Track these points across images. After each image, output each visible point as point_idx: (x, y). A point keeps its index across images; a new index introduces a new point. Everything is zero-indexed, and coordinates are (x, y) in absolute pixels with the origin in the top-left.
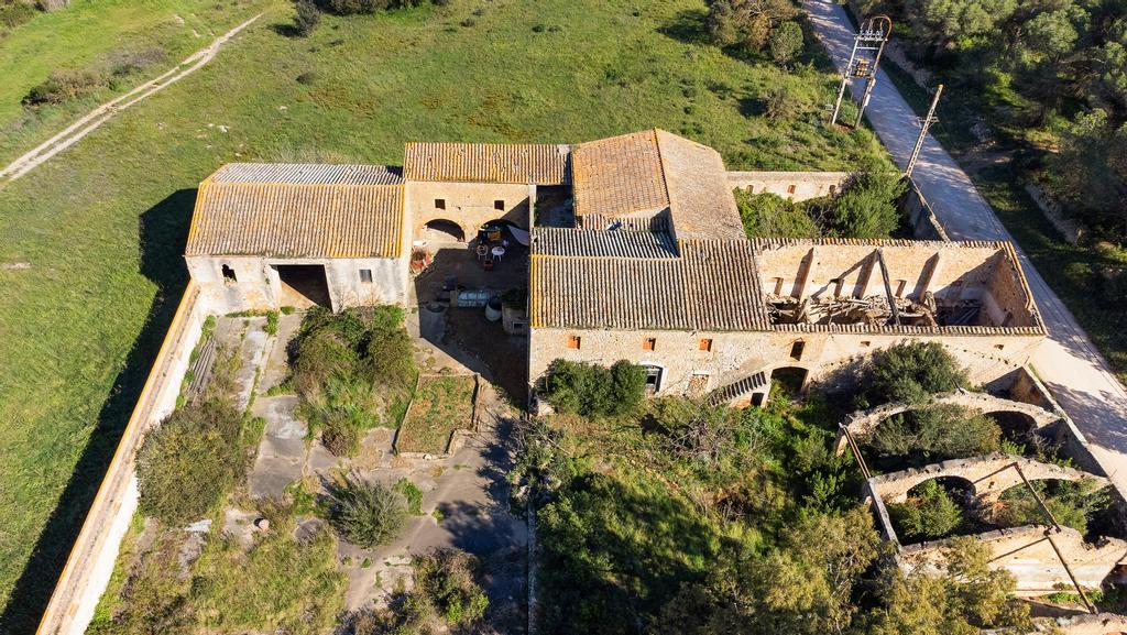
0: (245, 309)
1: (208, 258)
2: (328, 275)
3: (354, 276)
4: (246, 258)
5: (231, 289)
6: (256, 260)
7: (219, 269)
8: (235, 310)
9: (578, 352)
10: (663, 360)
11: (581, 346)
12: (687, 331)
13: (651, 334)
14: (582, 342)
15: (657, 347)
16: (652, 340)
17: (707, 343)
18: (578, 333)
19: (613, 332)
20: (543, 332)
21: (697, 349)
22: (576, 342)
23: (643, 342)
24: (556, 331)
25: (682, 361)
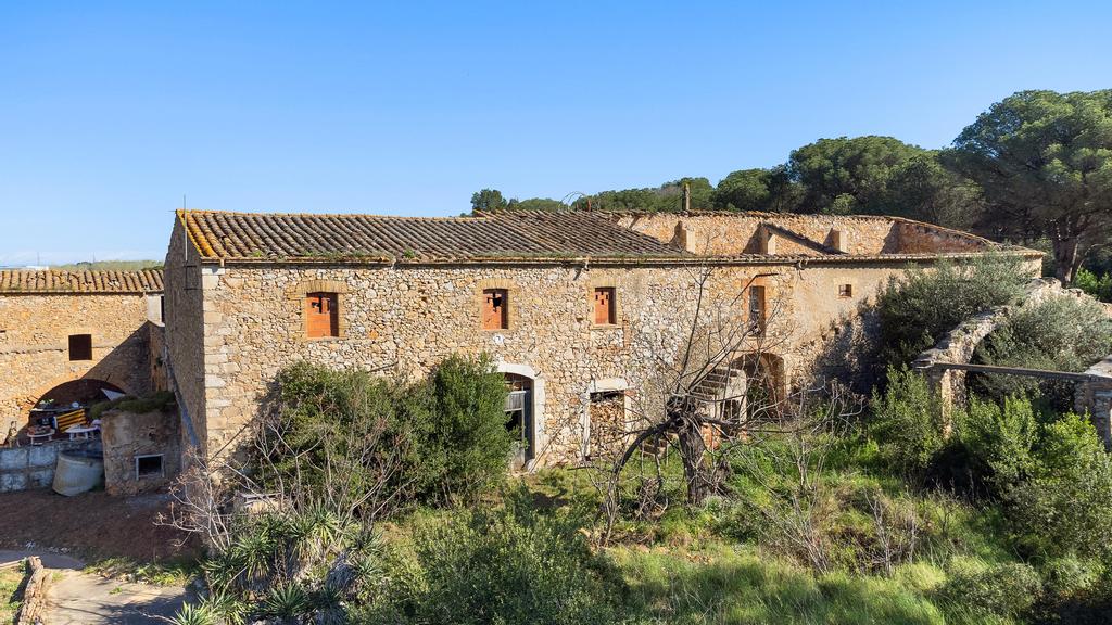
9: (335, 346)
10: (530, 356)
11: (342, 323)
12: (567, 265)
13: (497, 279)
14: (341, 310)
15: (511, 317)
16: (500, 299)
17: (606, 302)
18: (329, 280)
19: (415, 273)
20: (237, 278)
21: (592, 317)
22: (327, 315)
23: (482, 303)
24: (270, 275)
25: (569, 354)
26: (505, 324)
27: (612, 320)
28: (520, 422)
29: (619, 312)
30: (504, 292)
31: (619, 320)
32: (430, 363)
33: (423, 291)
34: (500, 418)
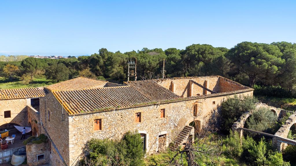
9: (101, 132)
10: (146, 128)
11: (102, 126)
12: (155, 105)
13: (139, 110)
14: (102, 123)
15: (142, 119)
16: (139, 115)
17: (163, 112)
18: (99, 116)
19: (119, 111)
20: (77, 118)
21: (160, 116)
22: (99, 124)
23: (135, 117)
24: (86, 116)
25: (154, 127)
26: (140, 121)
27: (164, 117)
29: (166, 115)
30: (140, 113)
31: (166, 117)
32: (123, 134)
33: (122, 116)
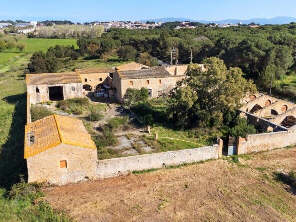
0: (41, 102)
1: (33, 86)
2: (64, 89)
3: (70, 89)
4: (43, 85)
5: (38, 96)
6: (46, 85)
7: (35, 89)
8: (38, 102)
9: (132, 86)
10: (152, 87)
12: (156, 78)
13: (148, 80)
15: (150, 83)
18: (132, 80)
19: (140, 79)
20: (124, 80)
21: (159, 83)
22: (132, 83)
23: (147, 82)
24: (127, 80)
28: (150, 94)
29: (162, 82)
32: (141, 88)
34: (148, 93)
